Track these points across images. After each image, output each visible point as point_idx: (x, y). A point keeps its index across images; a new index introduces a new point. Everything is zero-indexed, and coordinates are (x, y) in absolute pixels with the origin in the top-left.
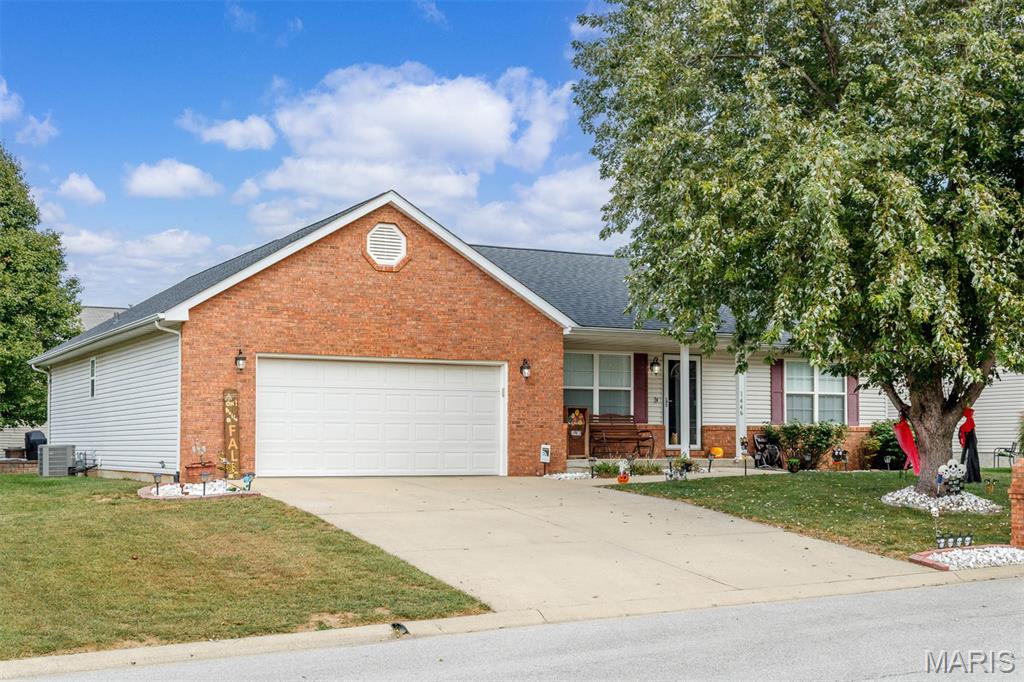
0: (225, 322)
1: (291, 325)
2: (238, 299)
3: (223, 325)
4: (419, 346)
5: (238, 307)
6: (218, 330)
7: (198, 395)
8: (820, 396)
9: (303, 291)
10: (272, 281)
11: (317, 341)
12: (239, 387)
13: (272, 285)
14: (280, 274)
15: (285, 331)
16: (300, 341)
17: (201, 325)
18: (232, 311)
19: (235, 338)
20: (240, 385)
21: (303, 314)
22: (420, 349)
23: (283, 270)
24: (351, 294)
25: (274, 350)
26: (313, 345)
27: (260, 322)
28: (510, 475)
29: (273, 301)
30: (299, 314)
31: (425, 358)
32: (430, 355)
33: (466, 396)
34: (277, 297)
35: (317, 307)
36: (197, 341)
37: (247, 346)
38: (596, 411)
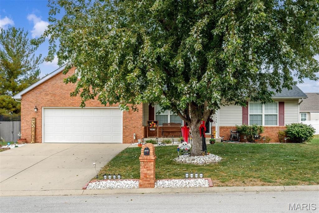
0: (33, 98)
1: (52, 98)
2: (36, 91)
3: (32, 99)
4: (92, 103)
5: (36, 94)
6: (31, 101)
7: (26, 119)
8: (265, 115)
9: (55, 88)
10: (46, 86)
11: (60, 103)
12: (37, 117)
13: (46, 87)
14: (48, 84)
15: (50, 100)
16: (54, 103)
17: (26, 99)
18: (35, 95)
19: (35, 103)
20: (37, 116)
21: (55, 95)
22: (92, 104)
23: (49, 82)
24: (70, 88)
25: (46, 106)
26: (58, 104)
27: (42, 98)
28: (123, 143)
29: (46, 91)
30: (54, 95)
31: (94, 107)
32: (96, 106)
33: (110, 118)
34: (47, 90)
35: (60, 92)
36: (25, 104)
37: (39, 105)
38: (169, 122)
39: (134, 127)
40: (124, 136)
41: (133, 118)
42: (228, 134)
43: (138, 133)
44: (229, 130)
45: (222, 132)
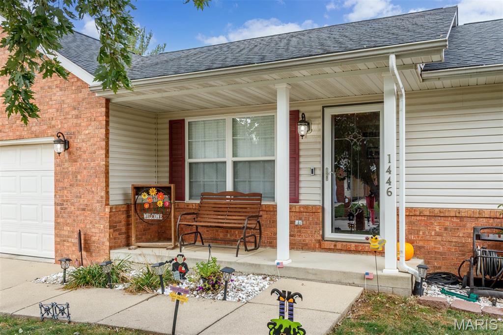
38: (229, 187)
39: (84, 210)
40: (58, 240)
41: (79, 177)
42: (464, 245)
43: (93, 230)
44: (469, 225)
45: (438, 234)
